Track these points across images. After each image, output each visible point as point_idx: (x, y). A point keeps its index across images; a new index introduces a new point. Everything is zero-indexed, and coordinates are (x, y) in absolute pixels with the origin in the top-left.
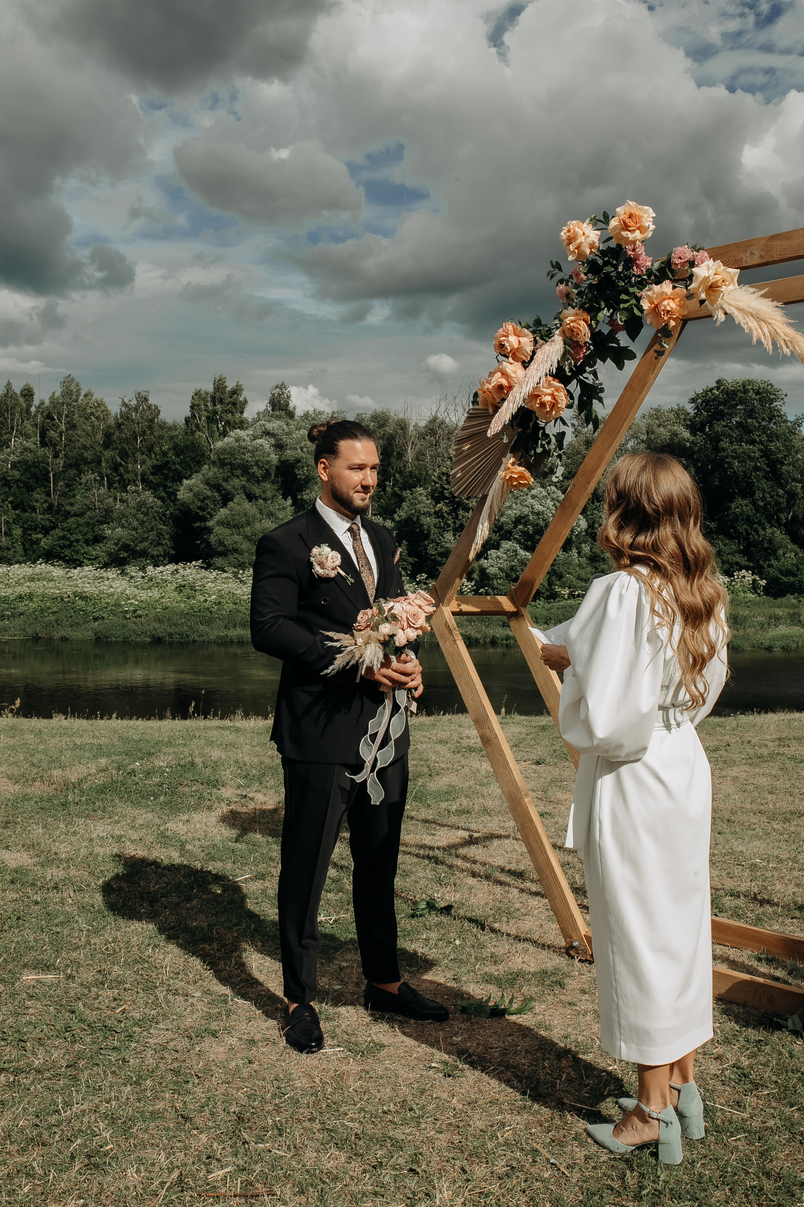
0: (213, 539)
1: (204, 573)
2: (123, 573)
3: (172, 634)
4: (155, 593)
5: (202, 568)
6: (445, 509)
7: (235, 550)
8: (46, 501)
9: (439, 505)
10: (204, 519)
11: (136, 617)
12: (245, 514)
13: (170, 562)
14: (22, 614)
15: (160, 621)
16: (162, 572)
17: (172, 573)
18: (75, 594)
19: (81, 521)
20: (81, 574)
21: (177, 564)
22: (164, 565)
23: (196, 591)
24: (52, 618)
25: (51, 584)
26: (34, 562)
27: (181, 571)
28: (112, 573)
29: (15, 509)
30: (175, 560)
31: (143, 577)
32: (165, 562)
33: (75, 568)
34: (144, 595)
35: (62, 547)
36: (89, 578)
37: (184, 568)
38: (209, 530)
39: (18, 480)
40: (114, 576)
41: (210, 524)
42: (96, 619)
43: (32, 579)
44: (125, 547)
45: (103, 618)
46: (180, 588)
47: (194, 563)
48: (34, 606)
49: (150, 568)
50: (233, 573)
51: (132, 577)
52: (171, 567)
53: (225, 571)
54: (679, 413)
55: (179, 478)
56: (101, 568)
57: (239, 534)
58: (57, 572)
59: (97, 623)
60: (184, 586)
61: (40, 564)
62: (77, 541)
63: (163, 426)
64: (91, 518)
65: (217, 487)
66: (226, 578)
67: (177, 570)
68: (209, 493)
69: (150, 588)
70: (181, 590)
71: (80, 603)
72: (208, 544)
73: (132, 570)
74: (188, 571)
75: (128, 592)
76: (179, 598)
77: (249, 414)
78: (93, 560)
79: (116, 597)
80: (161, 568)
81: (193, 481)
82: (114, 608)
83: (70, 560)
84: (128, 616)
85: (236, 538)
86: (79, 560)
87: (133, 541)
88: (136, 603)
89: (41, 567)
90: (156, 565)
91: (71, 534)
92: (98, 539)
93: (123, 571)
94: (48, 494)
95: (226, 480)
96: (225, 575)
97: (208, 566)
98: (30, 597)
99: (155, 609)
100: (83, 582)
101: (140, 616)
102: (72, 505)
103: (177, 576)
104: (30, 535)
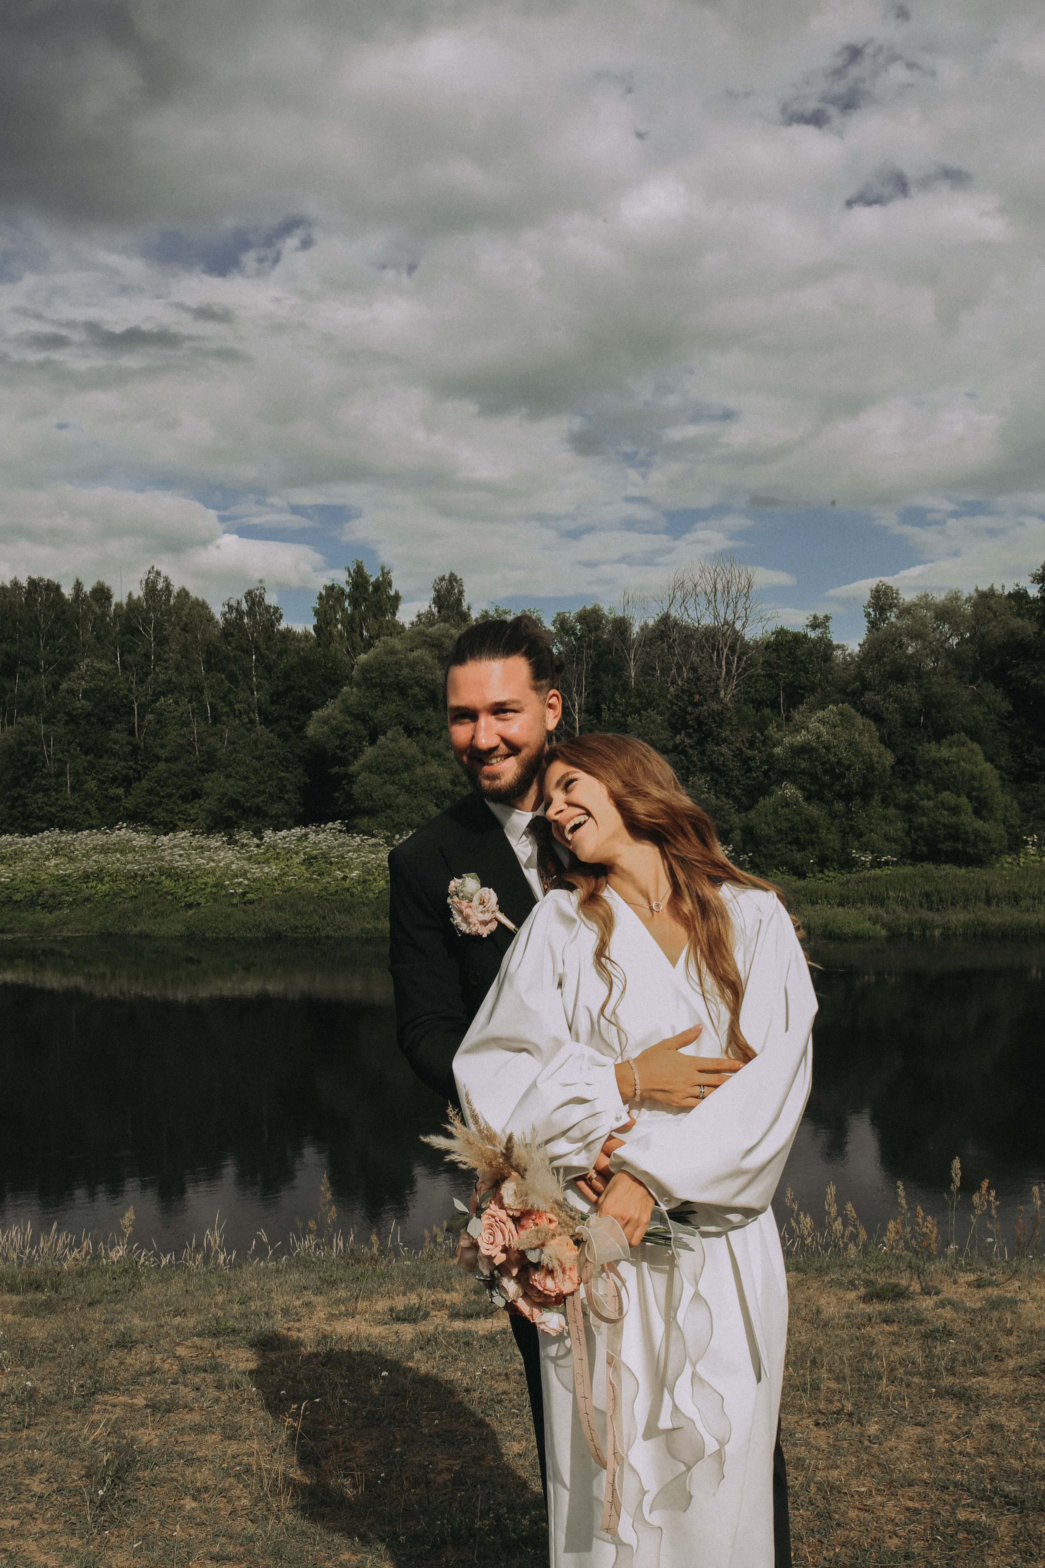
0: (356, 789)
1: (344, 838)
2: (231, 842)
3: (296, 927)
4: (273, 869)
5: (340, 831)
6: (687, 741)
7: (389, 806)
8: (128, 743)
9: (678, 737)
10: (344, 762)
11: (245, 903)
12: (402, 755)
13: (296, 824)
14: (87, 900)
15: (279, 908)
16: (285, 838)
17: (299, 839)
18: (162, 871)
19: (175, 767)
20: (172, 843)
21: (306, 826)
22: (289, 829)
23: (331, 863)
24: (129, 905)
25: (130, 857)
26: (111, 827)
27: (312, 836)
28: (215, 841)
29: (86, 753)
30: (303, 821)
31: (258, 846)
32: (290, 823)
33: (166, 834)
34: (256, 871)
35: (149, 805)
36: (183, 849)
37: (317, 833)
38: (350, 778)
39: (89, 715)
40: (218, 844)
41: (352, 769)
42: (190, 906)
43: (104, 850)
44: (234, 804)
45: (199, 904)
46: (309, 861)
47: (330, 825)
48: (104, 888)
49: (269, 832)
50: (386, 838)
51: (243, 846)
52: (298, 831)
53: (373, 836)
54: (1019, 596)
55: (308, 707)
56: (202, 834)
57: (393, 783)
58: (140, 839)
59: (190, 912)
60: (315, 858)
61: (119, 829)
62: (170, 796)
63: (288, 634)
64: (189, 764)
65: (361, 717)
66: (374, 845)
67: (306, 835)
68: (351, 727)
69: (267, 861)
70: (311, 864)
71: (168, 883)
72: (350, 798)
73: (244, 836)
74: (322, 836)
75: (234, 866)
76: (307, 875)
77: (406, 615)
78: (190, 822)
79: (218, 873)
80: (284, 833)
81: (329, 710)
82: (214, 890)
83: (160, 823)
84: (235, 901)
85: (390, 789)
86: (171, 822)
87: (244, 796)
88: (246, 882)
89: (123, 833)
90: (277, 829)
91: (162, 787)
92: (196, 795)
93: (231, 837)
94: (132, 733)
95: (375, 707)
96: (373, 840)
97: (350, 829)
98: (99, 875)
99: (274, 890)
100: (172, 854)
101: (251, 902)
102: (163, 746)
103: (305, 844)
104: (106, 789)
